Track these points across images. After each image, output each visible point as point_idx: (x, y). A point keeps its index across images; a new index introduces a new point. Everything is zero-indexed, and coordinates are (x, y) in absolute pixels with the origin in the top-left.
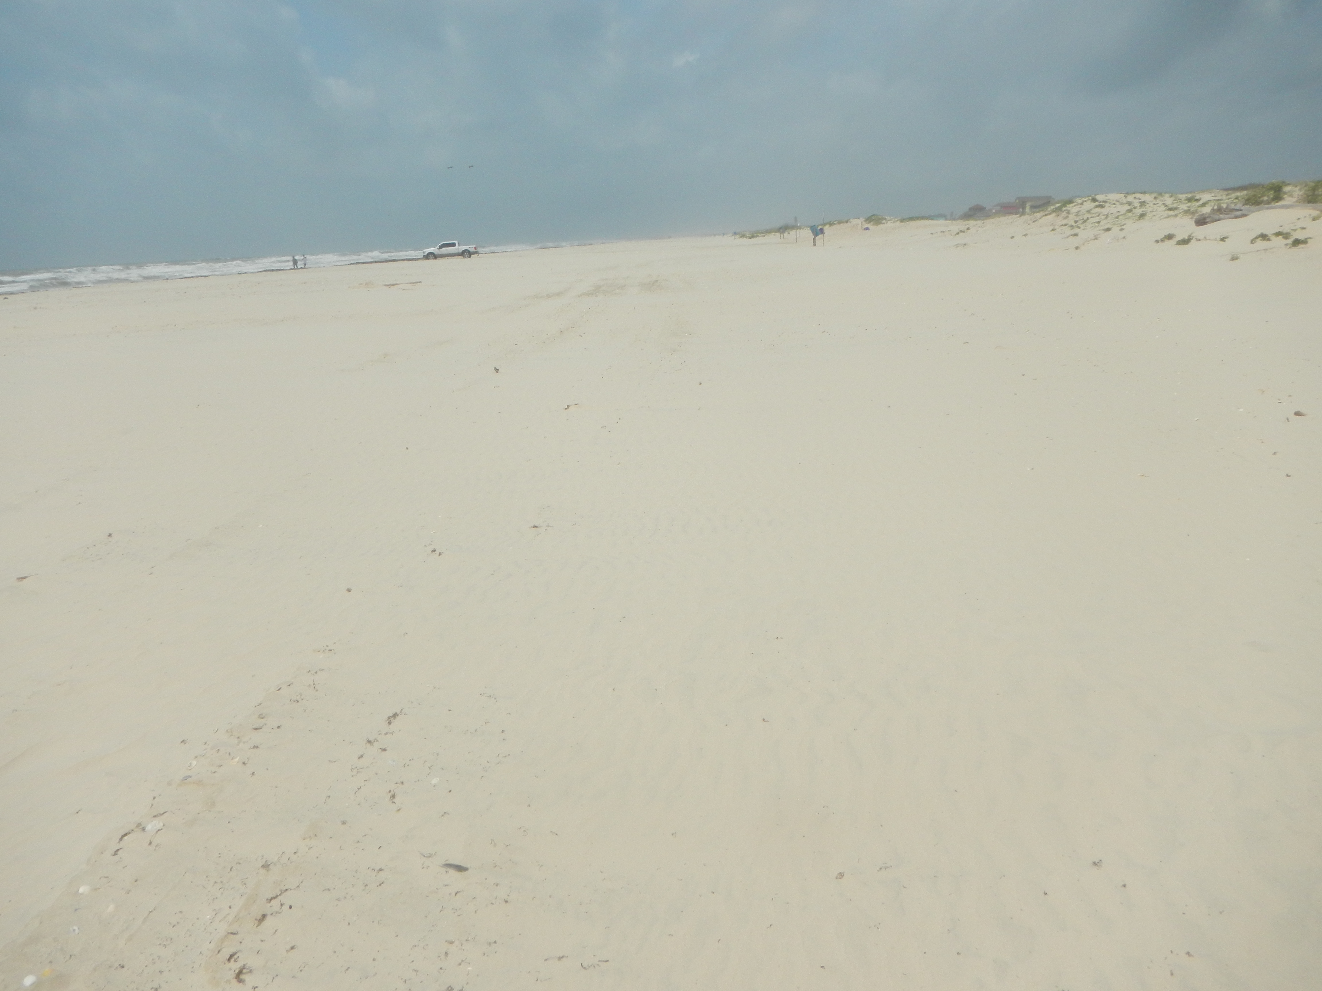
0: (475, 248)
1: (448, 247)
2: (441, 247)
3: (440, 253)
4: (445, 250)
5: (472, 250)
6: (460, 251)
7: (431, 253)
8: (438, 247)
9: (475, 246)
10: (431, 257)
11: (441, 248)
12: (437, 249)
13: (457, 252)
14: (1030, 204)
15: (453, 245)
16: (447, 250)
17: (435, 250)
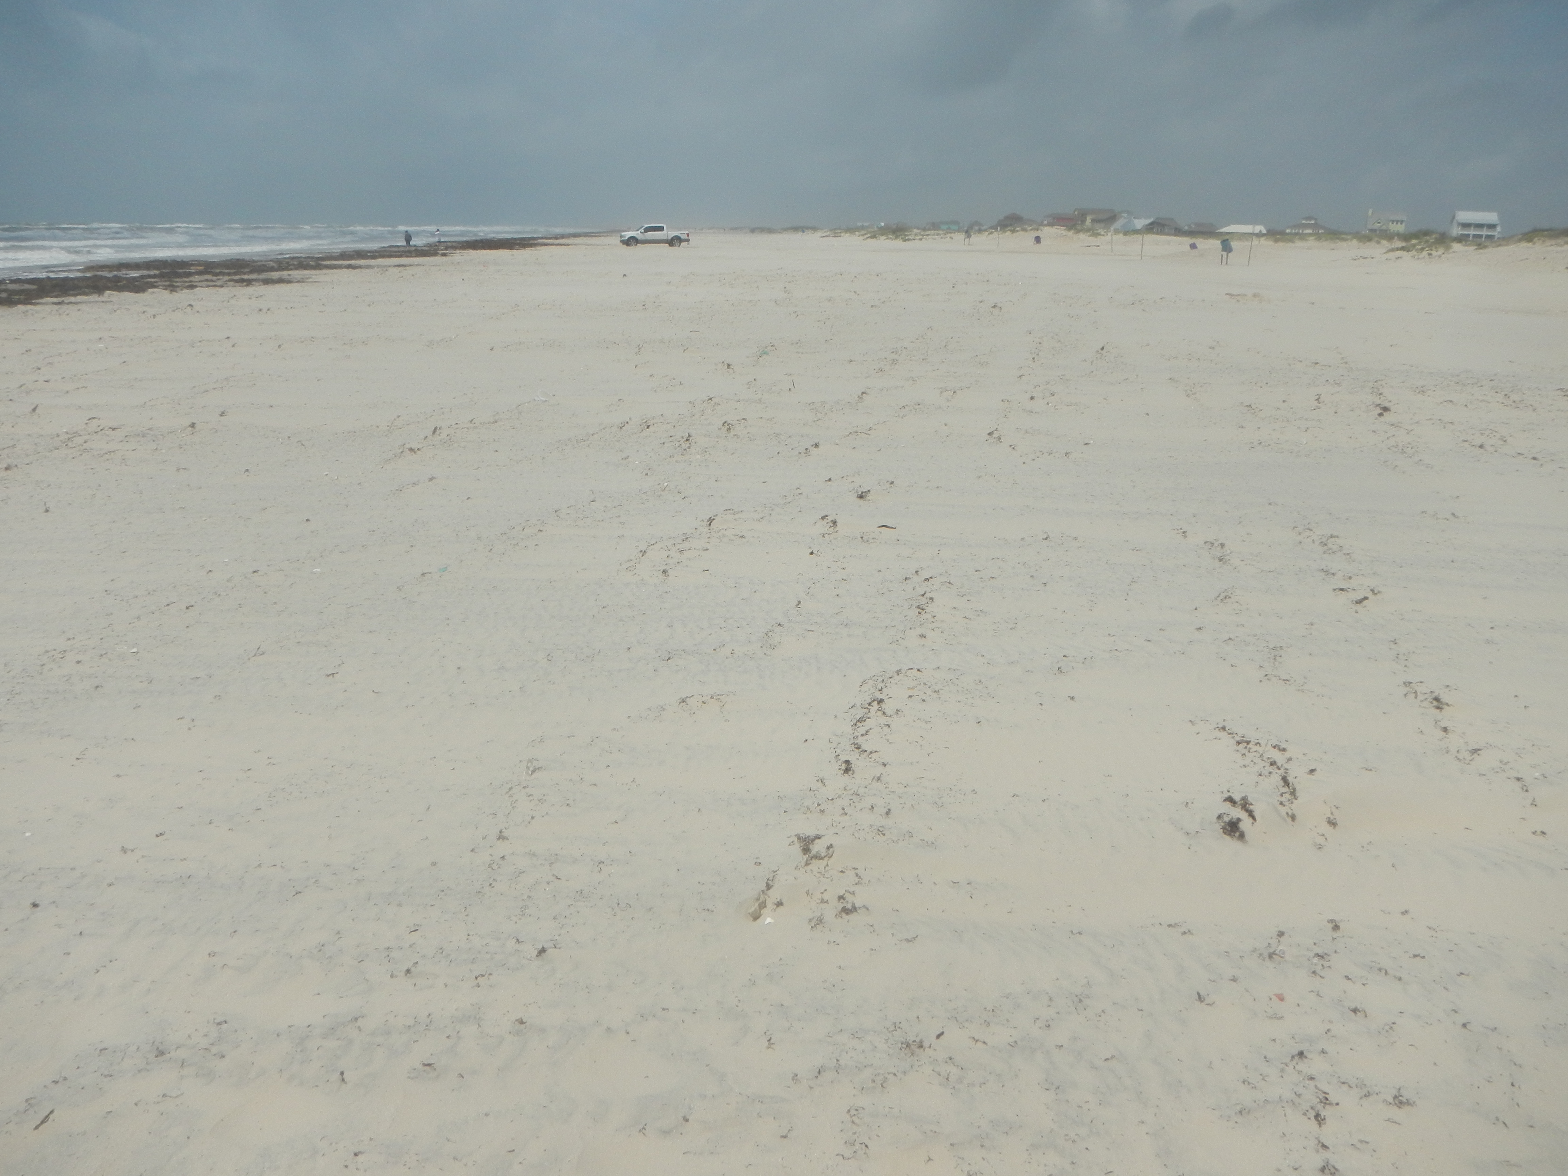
0: (688, 235)
1: (654, 231)
2: (647, 230)
3: (644, 239)
4: (651, 235)
5: (684, 237)
6: (670, 238)
7: (633, 238)
8: (643, 231)
9: (687, 232)
10: (632, 242)
11: (646, 232)
12: (641, 232)
13: (665, 238)
14: (1091, 217)
15: (661, 229)
16: (653, 235)
17: (638, 234)
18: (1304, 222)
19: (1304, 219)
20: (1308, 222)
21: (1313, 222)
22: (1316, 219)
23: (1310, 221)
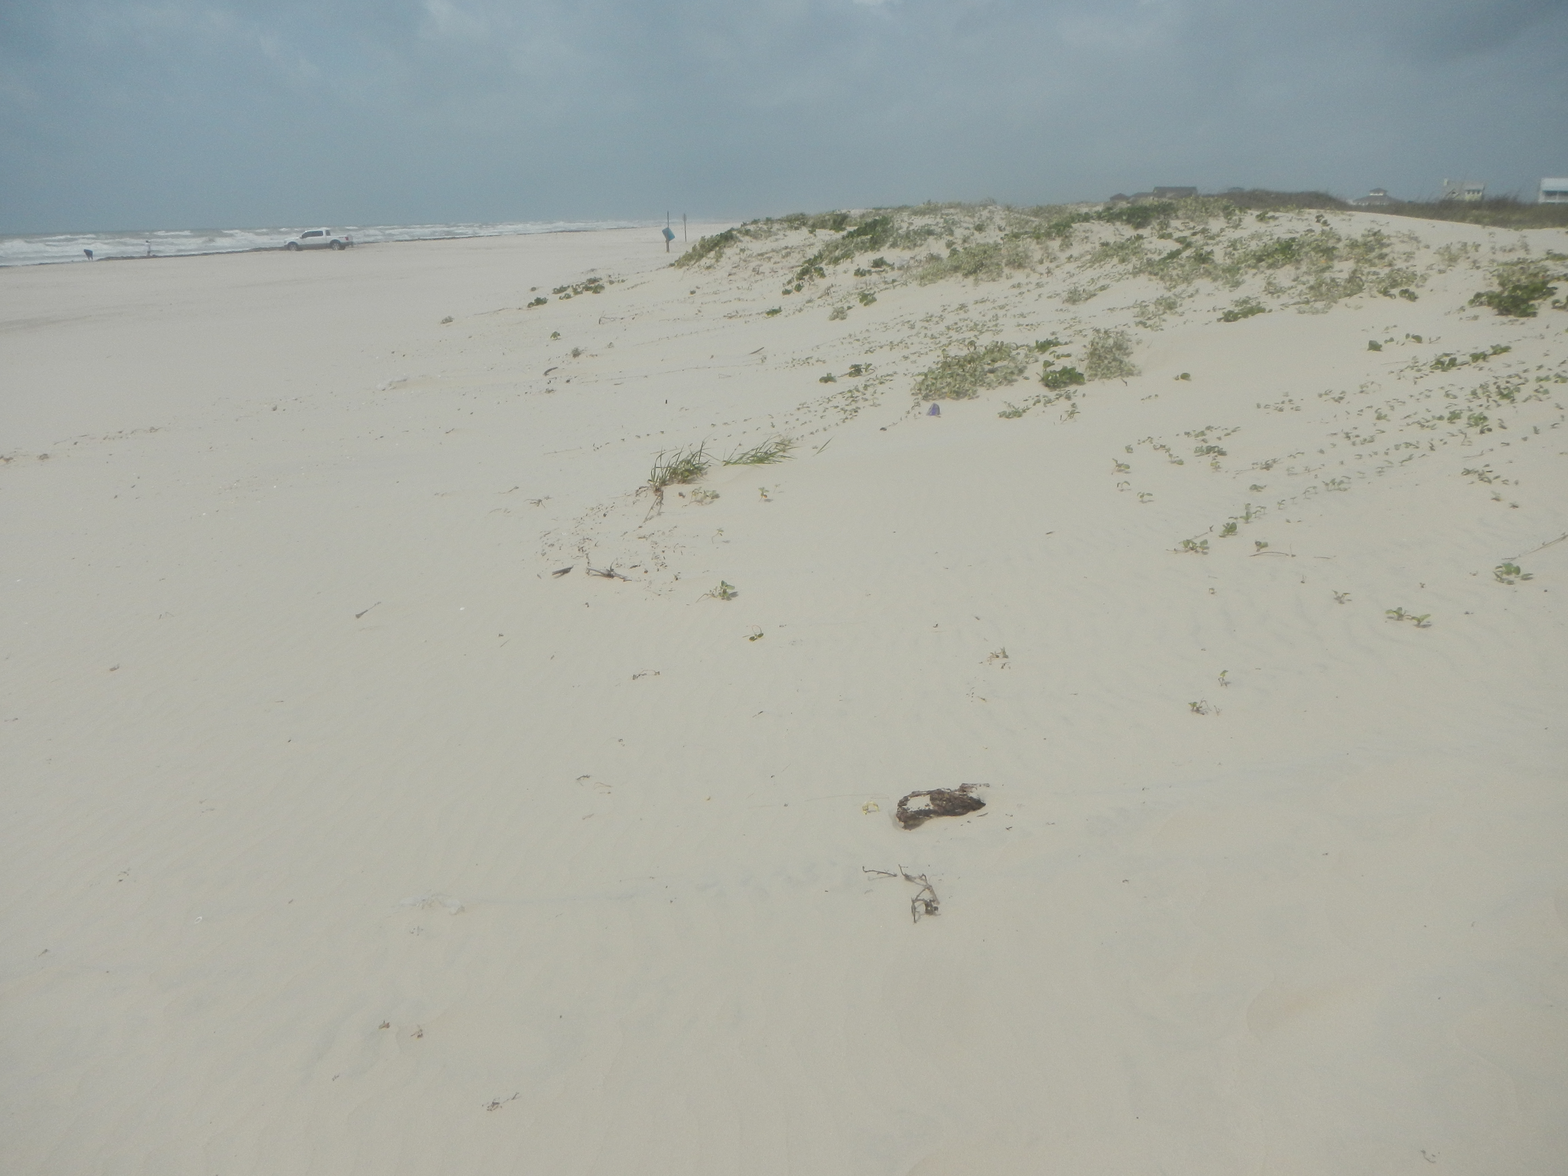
1: (313, 236)
2: (305, 236)
3: (303, 244)
4: (310, 240)
5: (344, 241)
6: (329, 242)
7: (292, 243)
8: (302, 236)
9: (346, 236)
10: (293, 247)
13: (325, 242)
15: (320, 233)
16: (312, 240)
17: (297, 239)
18: (1371, 194)
19: (1372, 191)
20: (1376, 194)
21: (1381, 194)
22: (1385, 192)
23: (1379, 193)
